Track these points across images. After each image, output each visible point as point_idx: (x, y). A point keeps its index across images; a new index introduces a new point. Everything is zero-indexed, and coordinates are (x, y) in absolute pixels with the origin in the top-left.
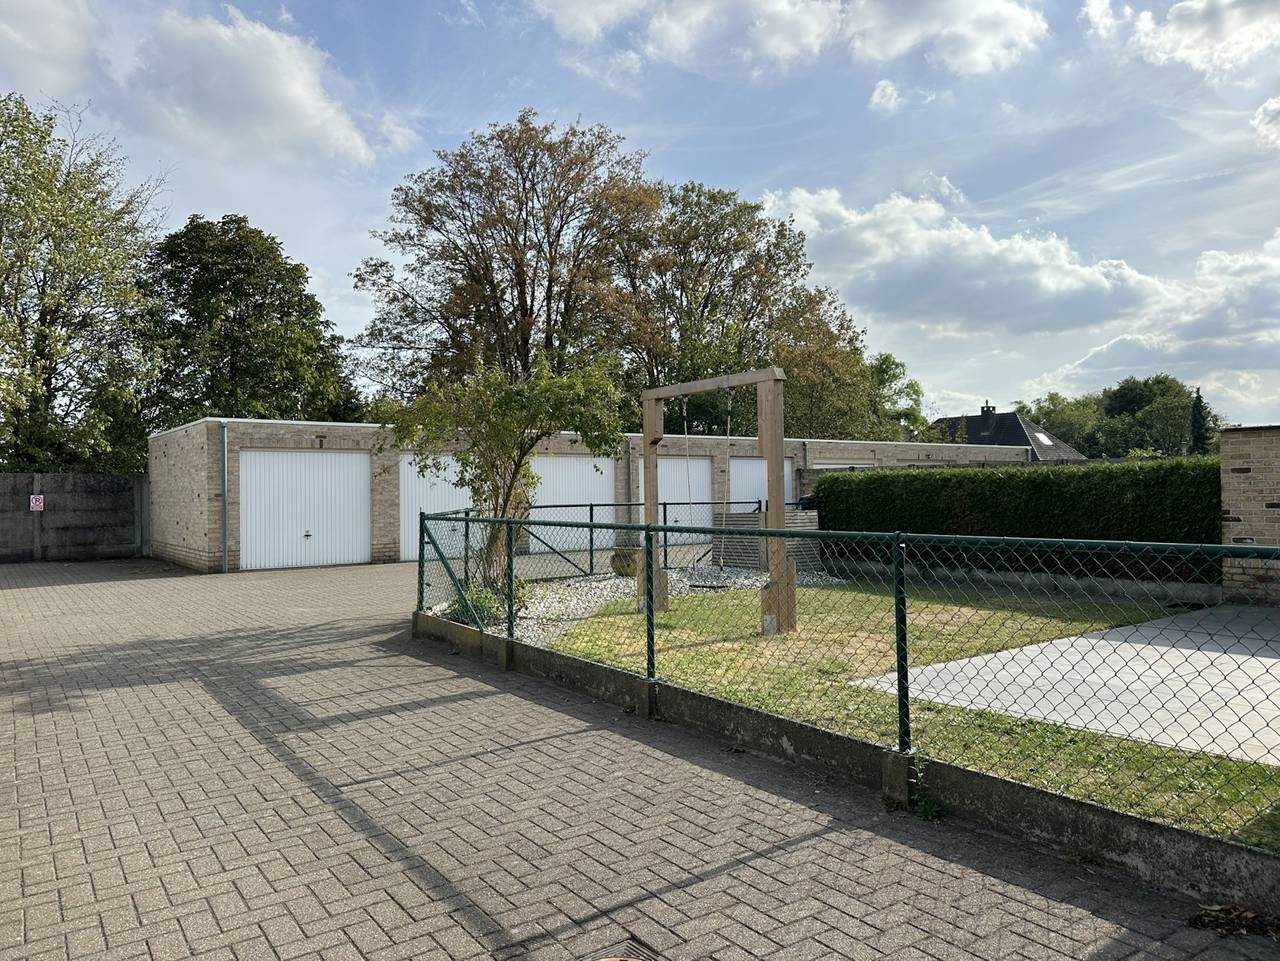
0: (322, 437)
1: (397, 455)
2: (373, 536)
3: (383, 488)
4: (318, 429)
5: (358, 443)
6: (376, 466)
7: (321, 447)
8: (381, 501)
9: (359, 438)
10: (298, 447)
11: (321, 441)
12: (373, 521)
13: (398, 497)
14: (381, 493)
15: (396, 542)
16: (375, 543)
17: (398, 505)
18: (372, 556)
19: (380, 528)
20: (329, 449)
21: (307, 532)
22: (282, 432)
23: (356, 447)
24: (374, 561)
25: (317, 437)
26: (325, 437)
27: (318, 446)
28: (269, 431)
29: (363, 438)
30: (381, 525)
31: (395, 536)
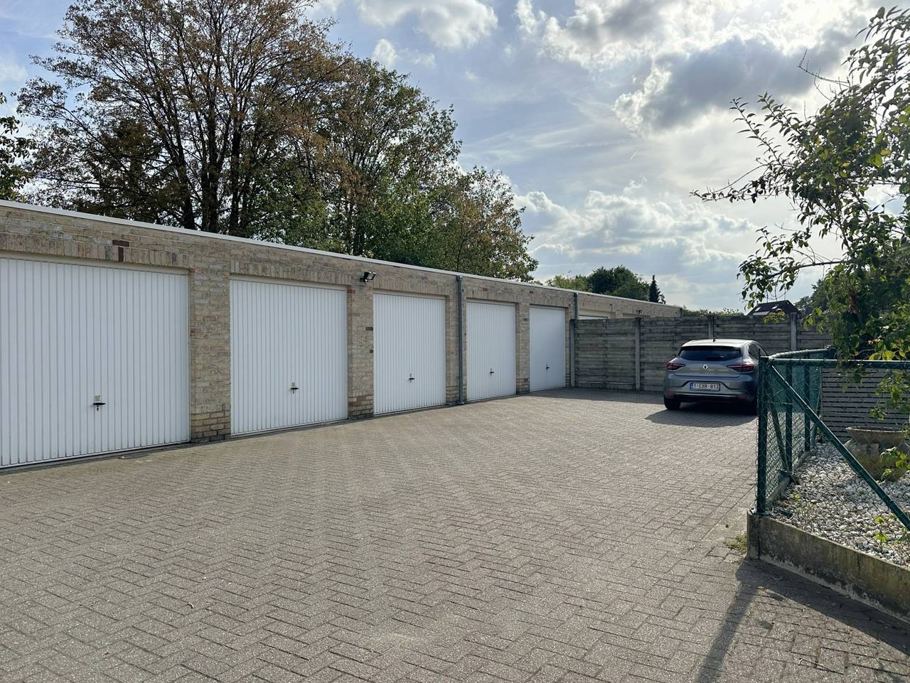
0: (121, 243)
1: (226, 280)
2: (193, 401)
3: (209, 329)
4: (116, 230)
5: (174, 258)
6: (199, 294)
7: (121, 259)
8: (205, 347)
9: (176, 251)
10: (83, 258)
11: (121, 251)
12: (193, 379)
13: (228, 342)
14: (206, 337)
15: (225, 409)
16: (198, 411)
17: (227, 354)
18: (193, 432)
19: (204, 388)
20: (133, 263)
21: (97, 398)
22: (58, 228)
23: (172, 265)
24: (193, 441)
25: (115, 242)
26: (127, 244)
27: (116, 258)
28: (35, 225)
29: (181, 251)
30: (207, 384)
31: (225, 400)
